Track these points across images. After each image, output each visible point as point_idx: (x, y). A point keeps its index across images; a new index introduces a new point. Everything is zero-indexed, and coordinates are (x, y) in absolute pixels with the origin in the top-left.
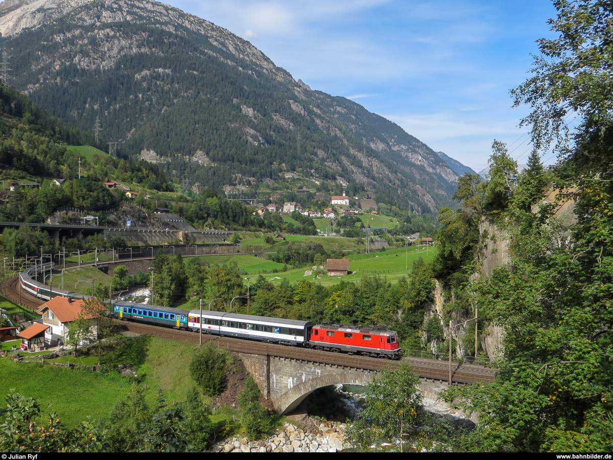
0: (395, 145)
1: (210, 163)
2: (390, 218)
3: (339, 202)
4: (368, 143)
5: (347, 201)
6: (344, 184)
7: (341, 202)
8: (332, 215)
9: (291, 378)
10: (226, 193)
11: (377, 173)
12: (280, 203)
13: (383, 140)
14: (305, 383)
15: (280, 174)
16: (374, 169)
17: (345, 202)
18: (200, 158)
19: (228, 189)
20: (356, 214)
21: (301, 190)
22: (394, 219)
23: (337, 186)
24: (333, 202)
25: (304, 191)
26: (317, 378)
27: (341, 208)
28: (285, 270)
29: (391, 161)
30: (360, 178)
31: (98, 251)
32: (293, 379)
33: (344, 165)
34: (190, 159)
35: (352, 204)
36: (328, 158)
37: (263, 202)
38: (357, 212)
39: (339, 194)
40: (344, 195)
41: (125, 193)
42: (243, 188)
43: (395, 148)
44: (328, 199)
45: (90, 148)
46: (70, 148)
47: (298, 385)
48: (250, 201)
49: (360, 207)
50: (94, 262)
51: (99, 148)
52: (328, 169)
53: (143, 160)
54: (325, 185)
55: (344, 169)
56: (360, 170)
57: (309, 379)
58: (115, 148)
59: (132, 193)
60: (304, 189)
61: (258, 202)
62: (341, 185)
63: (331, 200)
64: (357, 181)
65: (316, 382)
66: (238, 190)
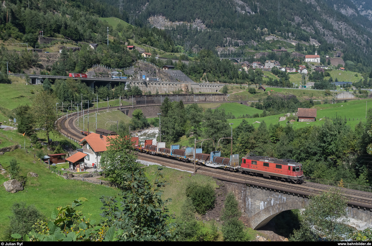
0: (363, 10)
1: (206, 29)
2: (356, 73)
3: (312, 60)
4: (338, 9)
5: (319, 59)
6: (317, 45)
7: (314, 60)
8: (305, 71)
9: (263, 202)
10: (219, 53)
11: (346, 35)
12: (262, 61)
13: (352, 7)
14: (273, 207)
15: (263, 37)
16: (344, 31)
17: (317, 60)
18: (198, 25)
19: (220, 50)
20: (326, 70)
21: (280, 50)
22: (359, 74)
23: (310, 46)
24: (307, 60)
25: (282, 51)
26: (283, 203)
27: (313, 65)
28: (264, 115)
29: (358, 24)
30: (330, 39)
31: (122, 98)
32: (264, 203)
33: (317, 28)
34: (191, 26)
35: (323, 62)
36: (303, 23)
37: (248, 60)
38: (326, 68)
39: (311, 53)
40: (316, 54)
41: (141, 53)
42: (233, 49)
43: (363, 13)
44: (302, 57)
45: (115, 19)
46: (101, 19)
47: (267, 208)
48: (238, 59)
49: (329, 64)
50: (119, 107)
51: (122, 19)
52: (303, 32)
53: (155, 27)
54: (300, 46)
55: (317, 32)
56: (331, 33)
57: (277, 204)
58: (134, 18)
59: (147, 53)
60: (283, 49)
61: (244, 60)
62: (314, 46)
63: (305, 58)
64: (328, 42)
65: (282, 206)
66: (229, 50)
